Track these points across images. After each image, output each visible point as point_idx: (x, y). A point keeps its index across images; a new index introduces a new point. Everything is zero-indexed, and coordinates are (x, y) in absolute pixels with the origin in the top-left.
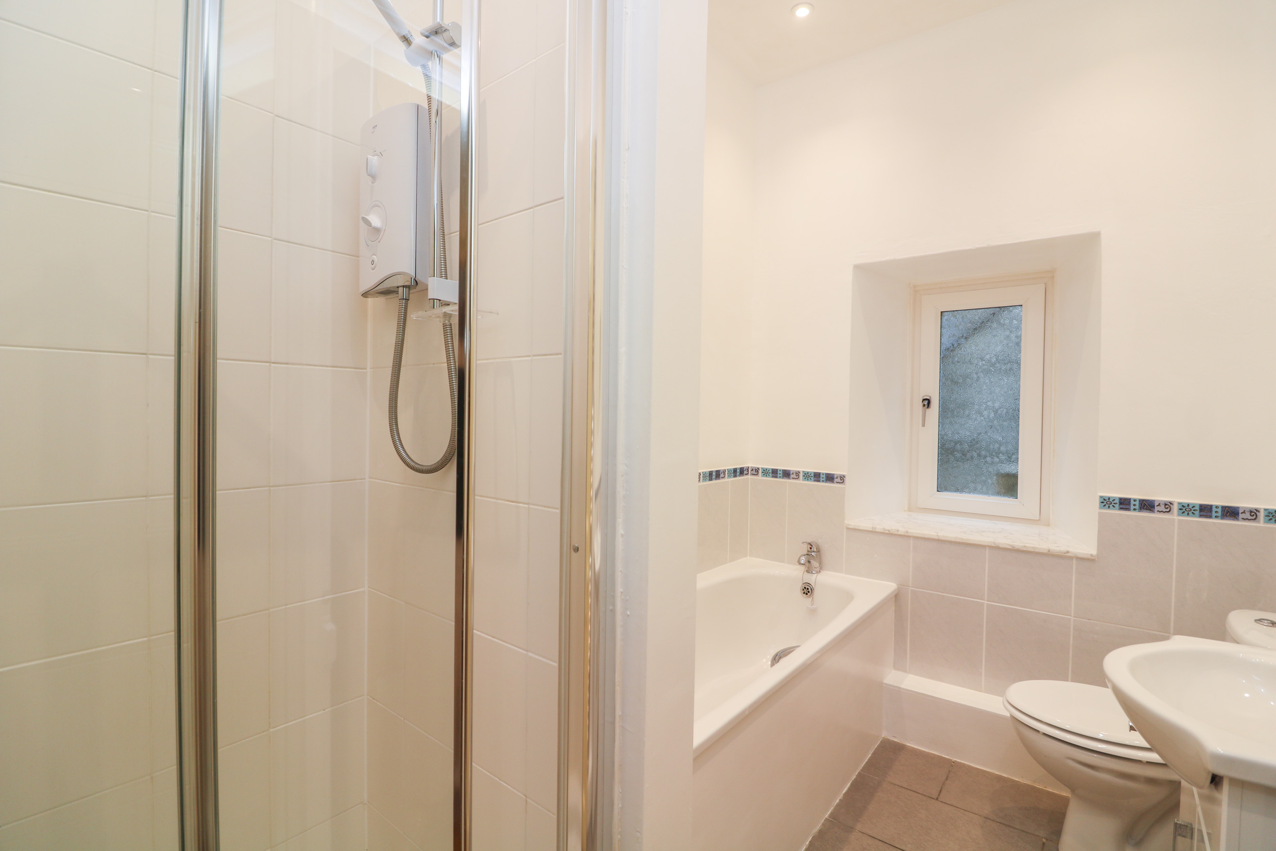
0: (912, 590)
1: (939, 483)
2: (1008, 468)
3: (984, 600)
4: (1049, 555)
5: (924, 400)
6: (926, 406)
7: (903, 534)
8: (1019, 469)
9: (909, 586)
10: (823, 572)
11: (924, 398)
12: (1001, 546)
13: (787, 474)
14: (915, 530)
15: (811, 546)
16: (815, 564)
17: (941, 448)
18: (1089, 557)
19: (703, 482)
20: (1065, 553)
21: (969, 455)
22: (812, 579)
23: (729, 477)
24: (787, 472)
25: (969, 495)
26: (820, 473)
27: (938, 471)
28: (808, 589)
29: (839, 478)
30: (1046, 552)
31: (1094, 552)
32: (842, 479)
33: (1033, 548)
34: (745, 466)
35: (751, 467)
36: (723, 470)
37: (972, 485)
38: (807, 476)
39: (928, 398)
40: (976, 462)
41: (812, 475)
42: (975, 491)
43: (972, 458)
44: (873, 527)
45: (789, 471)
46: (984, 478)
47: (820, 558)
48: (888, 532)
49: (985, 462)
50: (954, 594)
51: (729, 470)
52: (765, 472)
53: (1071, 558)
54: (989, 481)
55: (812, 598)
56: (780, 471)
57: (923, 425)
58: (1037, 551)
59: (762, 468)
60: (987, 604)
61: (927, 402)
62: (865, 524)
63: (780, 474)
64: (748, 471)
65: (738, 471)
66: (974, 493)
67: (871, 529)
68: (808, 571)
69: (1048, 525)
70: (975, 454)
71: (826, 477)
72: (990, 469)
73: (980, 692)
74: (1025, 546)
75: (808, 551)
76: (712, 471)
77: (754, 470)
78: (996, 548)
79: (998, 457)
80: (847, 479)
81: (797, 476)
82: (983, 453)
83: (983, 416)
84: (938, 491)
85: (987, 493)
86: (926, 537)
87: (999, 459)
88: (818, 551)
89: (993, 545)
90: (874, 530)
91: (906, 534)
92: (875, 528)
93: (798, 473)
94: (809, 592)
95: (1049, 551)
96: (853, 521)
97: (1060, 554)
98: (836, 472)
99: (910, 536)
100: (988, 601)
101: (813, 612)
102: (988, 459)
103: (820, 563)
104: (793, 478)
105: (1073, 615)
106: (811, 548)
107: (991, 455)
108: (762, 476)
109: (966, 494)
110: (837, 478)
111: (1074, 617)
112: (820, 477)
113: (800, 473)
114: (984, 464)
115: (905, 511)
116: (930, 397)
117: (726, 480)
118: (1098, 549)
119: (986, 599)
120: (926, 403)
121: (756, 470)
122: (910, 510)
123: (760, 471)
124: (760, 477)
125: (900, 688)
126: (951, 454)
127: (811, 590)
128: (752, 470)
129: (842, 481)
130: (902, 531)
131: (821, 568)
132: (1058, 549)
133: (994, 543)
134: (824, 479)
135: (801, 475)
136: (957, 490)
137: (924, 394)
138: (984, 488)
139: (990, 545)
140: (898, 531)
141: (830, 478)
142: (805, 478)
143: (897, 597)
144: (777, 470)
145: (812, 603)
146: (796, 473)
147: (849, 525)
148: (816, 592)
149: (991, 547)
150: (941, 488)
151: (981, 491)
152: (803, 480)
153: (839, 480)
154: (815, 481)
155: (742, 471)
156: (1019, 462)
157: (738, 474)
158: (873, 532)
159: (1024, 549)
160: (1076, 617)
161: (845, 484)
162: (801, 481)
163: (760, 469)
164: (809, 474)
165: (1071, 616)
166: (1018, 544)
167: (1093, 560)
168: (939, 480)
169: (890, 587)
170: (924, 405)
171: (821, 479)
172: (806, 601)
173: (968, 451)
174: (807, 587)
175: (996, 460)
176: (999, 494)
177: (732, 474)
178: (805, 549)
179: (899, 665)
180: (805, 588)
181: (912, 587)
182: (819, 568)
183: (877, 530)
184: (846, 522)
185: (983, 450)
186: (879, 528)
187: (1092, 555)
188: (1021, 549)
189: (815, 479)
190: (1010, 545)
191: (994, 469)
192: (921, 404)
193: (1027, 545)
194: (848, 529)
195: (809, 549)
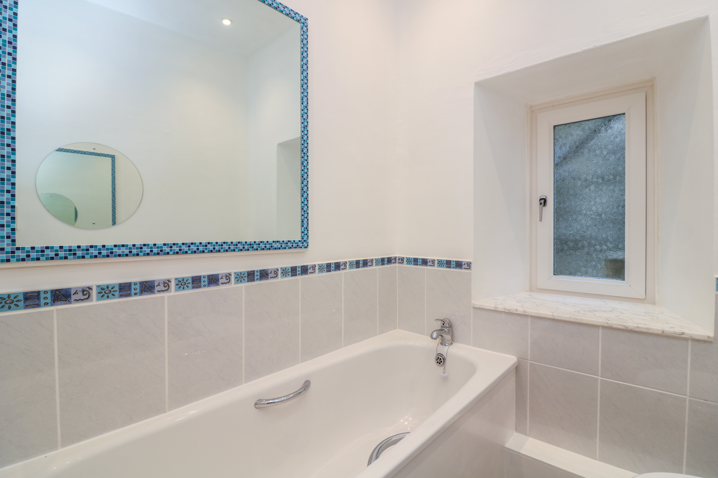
0: (530, 363)
1: (555, 268)
2: (616, 255)
3: (598, 376)
4: (663, 336)
5: (541, 199)
6: (543, 204)
7: (521, 313)
8: (626, 255)
9: (528, 360)
10: (455, 344)
11: (541, 198)
12: (614, 326)
13: (425, 262)
14: (532, 310)
15: (443, 323)
16: (448, 337)
17: (556, 239)
18: (706, 339)
19: (349, 269)
20: (680, 335)
21: (580, 245)
22: (444, 350)
23: (377, 264)
24: (425, 260)
25: (581, 278)
26: (451, 261)
27: (554, 258)
28: (441, 359)
29: (466, 265)
30: (660, 332)
31: (711, 334)
32: (469, 265)
33: (646, 329)
34: (392, 256)
35: (398, 257)
36: (371, 259)
37: (583, 269)
38: (441, 263)
39: (544, 197)
40: (586, 250)
41: (445, 262)
42: (586, 274)
43: (583, 247)
44: (495, 307)
45: (427, 259)
46: (594, 263)
47: (452, 331)
48: (508, 311)
49: (595, 250)
50: (570, 369)
51: (377, 260)
52: (409, 261)
53: (686, 339)
54: (599, 265)
55: (444, 367)
56: (420, 259)
57: (541, 220)
58: (650, 331)
59: (406, 258)
60: (601, 379)
61: (544, 202)
62: (489, 304)
63: (420, 262)
64: (396, 260)
65: (386, 260)
66: (586, 276)
67: (493, 309)
68: (442, 344)
69: (654, 303)
70: (586, 243)
71: (456, 264)
72: (600, 256)
73: (595, 459)
74: (638, 327)
75: (441, 326)
76: (359, 261)
77: (401, 260)
78: (610, 328)
79: (606, 245)
80: (473, 266)
81: (433, 263)
82: (593, 242)
83: (592, 211)
84: (554, 275)
85: (597, 276)
86: (542, 316)
87: (607, 247)
88: (451, 326)
89: (606, 325)
90: (496, 310)
91: (524, 314)
92: (497, 308)
93: (433, 261)
94: (441, 362)
95: (663, 332)
96: (479, 301)
97: (674, 335)
98: (464, 259)
99: (527, 316)
100: (601, 377)
101: (445, 379)
102: (598, 247)
103: (452, 336)
104: (429, 265)
105: (688, 395)
106: (443, 324)
107: (600, 244)
108: (406, 264)
109: (578, 277)
110: (464, 264)
111: (689, 397)
112: (451, 264)
113: (435, 261)
114: (594, 251)
115: (527, 291)
116: (546, 197)
117: (374, 267)
118: (715, 331)
119: (600, 375)
120: (542, 201)
121: (402, 259)
122: (531, 290)
123: (405, 260)
124: (405, 265)
125: (519, 453)
126: (565, 244)
127: (444, 359)
128: (399, 259)
129: (469, 267)
130: (520, 310)
131: (453, 341)
132: (672, 330)
133: (607, 323)
134: (454, 266)
135: (436, 262)
136: (571, 274)
137: (542, 194)
138: (595, 272)
139: (603, 325)
140: (517, 310)
141: (459, 265)
142: (439, 265)
143: (517, 369)
144: (418, 259)
145: (444, 371)
146: (432, 261)
147: (475, 305)
148: (448, 361)
149: (604, 327)
150: (557, 272)
151: (591, 274)
152: (437, 267)
153: (466, 266)
154: (447, 267)
155: (390, 261)
156: (626, 249)
157: (386, 262)
158: (495, 311)
159: (638, 330)
160: (692, 397)
161: (471, 270)
162: (436, 268)
163: (405, 258)
164: (442, 262)
165: (686, 396)
166: (631, 324)
167: (711, 342)
168: (555, 266)
169: (511, 360)
170: (541, 204)
171: (452, 266)
172: (439, 369)
173: (580, 241)
174: (440, 357)
175: (604, 247)
176: (607, 276)
177: (380, 263)
178: (438, 325)
179: (520, 428)
180: (438, 358)
181: (530, 361)
182: (451, 340)
183: (499, 310)
184: (473, 302)
185: (593, 240)
186: (500, 308)
187: (709, 337)
188: (635, 329)
189: (447, 265)
190: (623, 326)
191: (602, 257)
192: (539, 203)
193: (640, 326)
194: (474, 308)
195: (442, 325)
